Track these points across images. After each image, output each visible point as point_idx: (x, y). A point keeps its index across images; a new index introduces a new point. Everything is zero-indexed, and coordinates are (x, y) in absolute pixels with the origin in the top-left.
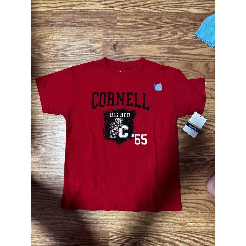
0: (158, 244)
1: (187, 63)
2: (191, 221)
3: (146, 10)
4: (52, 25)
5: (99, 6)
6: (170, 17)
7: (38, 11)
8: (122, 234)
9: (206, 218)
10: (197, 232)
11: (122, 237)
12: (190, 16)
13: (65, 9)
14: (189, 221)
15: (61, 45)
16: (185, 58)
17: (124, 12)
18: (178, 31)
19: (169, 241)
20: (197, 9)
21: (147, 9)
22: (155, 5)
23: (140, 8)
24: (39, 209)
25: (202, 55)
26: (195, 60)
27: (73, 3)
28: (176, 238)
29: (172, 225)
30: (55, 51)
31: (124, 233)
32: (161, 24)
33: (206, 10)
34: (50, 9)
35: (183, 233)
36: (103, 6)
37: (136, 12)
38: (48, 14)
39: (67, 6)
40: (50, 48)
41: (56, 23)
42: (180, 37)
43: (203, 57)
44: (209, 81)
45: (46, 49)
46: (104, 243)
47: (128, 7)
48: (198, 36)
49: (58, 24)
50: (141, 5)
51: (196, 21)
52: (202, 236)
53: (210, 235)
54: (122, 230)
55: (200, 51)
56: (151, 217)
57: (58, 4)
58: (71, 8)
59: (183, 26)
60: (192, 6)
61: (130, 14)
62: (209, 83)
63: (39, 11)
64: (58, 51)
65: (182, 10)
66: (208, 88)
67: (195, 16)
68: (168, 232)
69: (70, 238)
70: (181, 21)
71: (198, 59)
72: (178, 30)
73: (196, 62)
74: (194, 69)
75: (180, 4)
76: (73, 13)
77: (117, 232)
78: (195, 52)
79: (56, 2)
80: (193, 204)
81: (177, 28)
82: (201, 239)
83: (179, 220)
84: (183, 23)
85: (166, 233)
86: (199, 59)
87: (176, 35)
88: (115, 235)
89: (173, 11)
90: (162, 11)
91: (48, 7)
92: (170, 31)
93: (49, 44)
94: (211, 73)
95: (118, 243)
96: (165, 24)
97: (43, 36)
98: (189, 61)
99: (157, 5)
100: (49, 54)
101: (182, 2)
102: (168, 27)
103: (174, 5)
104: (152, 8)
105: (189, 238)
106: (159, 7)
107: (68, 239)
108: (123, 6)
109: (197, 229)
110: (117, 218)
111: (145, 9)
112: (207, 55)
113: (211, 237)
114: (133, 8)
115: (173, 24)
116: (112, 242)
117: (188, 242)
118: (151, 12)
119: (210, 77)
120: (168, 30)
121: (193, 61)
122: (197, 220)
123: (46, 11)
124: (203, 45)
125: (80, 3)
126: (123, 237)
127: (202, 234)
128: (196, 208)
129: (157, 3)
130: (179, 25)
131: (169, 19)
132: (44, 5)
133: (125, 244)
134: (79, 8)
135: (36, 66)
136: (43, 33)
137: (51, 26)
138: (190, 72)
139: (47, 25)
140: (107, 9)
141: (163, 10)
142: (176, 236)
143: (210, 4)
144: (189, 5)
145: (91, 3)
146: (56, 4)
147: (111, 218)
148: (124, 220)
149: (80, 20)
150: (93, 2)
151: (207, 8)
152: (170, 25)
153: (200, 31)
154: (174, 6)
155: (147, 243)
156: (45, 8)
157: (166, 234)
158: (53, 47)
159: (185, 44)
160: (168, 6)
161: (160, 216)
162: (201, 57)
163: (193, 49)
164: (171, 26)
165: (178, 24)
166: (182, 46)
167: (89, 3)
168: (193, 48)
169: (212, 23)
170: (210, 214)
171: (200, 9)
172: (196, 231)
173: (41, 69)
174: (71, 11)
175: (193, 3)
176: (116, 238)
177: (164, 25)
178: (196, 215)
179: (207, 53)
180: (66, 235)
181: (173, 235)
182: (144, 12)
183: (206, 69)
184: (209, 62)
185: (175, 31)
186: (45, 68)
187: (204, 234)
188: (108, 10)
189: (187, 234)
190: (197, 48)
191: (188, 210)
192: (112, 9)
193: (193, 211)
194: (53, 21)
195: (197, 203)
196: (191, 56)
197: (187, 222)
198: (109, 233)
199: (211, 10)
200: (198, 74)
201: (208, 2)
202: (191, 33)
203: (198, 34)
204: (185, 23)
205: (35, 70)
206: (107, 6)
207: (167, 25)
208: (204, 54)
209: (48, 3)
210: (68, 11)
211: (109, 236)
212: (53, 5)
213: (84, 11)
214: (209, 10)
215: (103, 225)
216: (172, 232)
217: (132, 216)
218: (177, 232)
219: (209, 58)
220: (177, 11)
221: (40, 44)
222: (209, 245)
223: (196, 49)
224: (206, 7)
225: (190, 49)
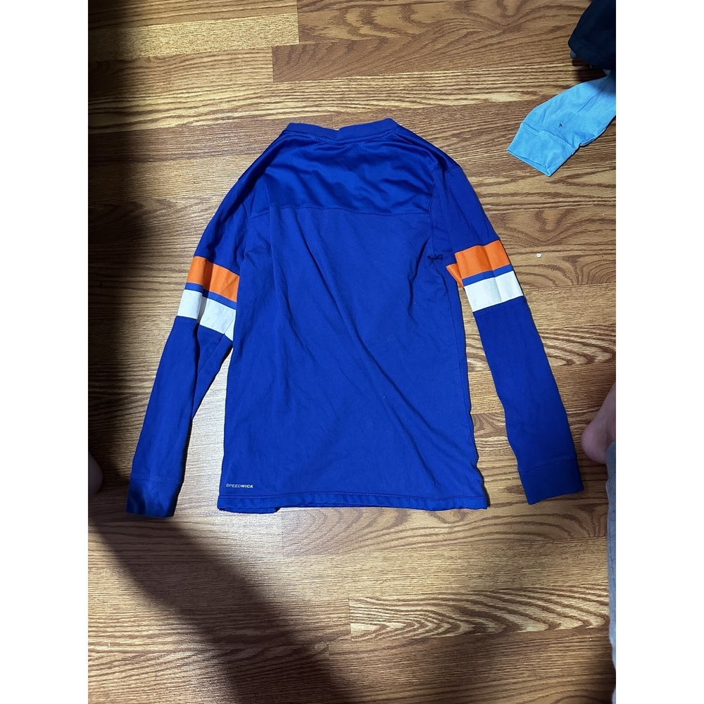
0: (462, 621)
1: (493, 214)
2: (531, 563)
3: (395, 106)
4: (192, 156)
5: (292, 104)
6: (450, 115)
7: (159, 127)
8: (380, 602)
9: (564, 556)
10: (546, 589)
11: (380, 610)
12: (493, 110)
13: (217, 119)
14: (526, 563)
15: (214, 197)
16: (488, 204)
17: (348, 113)
18: (468, 146)
19: (484, 612)
20: (508, 94)
21: (397, 104)
22: (415, 92)
23: (382, 103)
24: (193, 560)
25: (528, 194)
26: (513, 207)
27: (234, 103)
28: (501, 604)
29: (488, 575)
30: (202, 211)
31: (384, 600)
32: (430, 133)
33: (528, 93)
34: (185, 121)
35: (514, 592)
36: (299, 104)
37: (372, 112)
38: (182, 132)
39: (222, 111)
40: (191, 206)
41: (200, 151)
42: (474, 159)
43: (530, 199)
44: (547, 251)
45: (182, 208)
46: (340, 625)
47: (356, 102)
48: (514, 153)
49: (206, 153)
50: (383, 96)
51: (508, 120)
52: (559, 595)
53: (577, 592)
54: (377, 594)
55: (522, 186)
56: (440, 561)
57: (202, 108)
58: (230, 114)
59: (480, 133)
60: (496, 88)
61: (362, 118)
62: (546, 254)
63: (162, 127)
64: (209, 212)
65: (475, 99)
66: (545, 266)
67: (504, 110)
68: (482, 591)
69: (266, 619)
70: (474, 124)
71: (518, 204)
72: (468, 143)
73: (516, 211)
74: (511, 226)
75: (469, 85)
76: (237, 126)
77: (368, 600)
78: (511, 188)
79: (197, 105)
80: (532, 527)
81: (466, 140)
82: (556, 603)
83: (504, 564)
84: (479, 128)
85: (477, 595)
86: (521, 204)
87: (467, 155)
88: (362, 606)
89: (456, 103)
90: (430, 104)
91: (179, 117)
92: (452, 147)
93: (189, 198)
94: (549, 231)
95: (371, 624)
96: (440, 133)
97: (174, 180)
98: (499, 210)
99: (418, 92)
100: (191, 220)
101: (474, 81)
102: (446, 138)
103: (456, 89)
104: (407, 99)
105: (530, 602)
106: (423, 96)
107: (260, 622)
108: (344, 102)
109: (545, 581)
110: (364, 568)
111: (393, 103)
112: (538, 193)
113: (579, 598)
114: (367, 103)
115: (458, 132)
116: (358, 623)
117: (527, 612)
118: (405, 109)
119: (549, 240)
120: (448, 146)
121: (507, 210)
122: (544, 561)
123: (177, 126)
124: (528, 172)
125: (248, 102)
126: (383, 609)
127: (557, 593)
128: (539, 535)
129: (418, 88)
130: (470, 133)
131: (447, 121)
132: (171, 113)
133: (388, 624)
134: (247, 113)
135: (163, 247)
136: (173, 174)
137: (189, 158)
138: (504, 234)
139: (181, 157)
140: (308, 112)
141: (432, 102)
142: (500, 599)
143: (536, 80)
144: (489, 86)
145: (273, 100)
146: (196, 109)
147: (352, 569)
148: (382, 571)
149: (252, 140)
150: (277, 98)
151: (529, 90)
152: (450, 133)
153: (518, 142)
154: (458, 91)
155: (436, 619)
156: (173, 119)
157: (478, 597)
158: (197, 204)
159: (488, 173)
160: (443, 92)
161: (459, 558)
162: (526, 198)
163: (506, 182)
164: (454, 135)
165: (469, 129)
166: (481, 179)
167: (268, 100)
168: (507, 179)
169: (543, 121)
170: (573, 545)
171: (515, 92)
172: (544, 587)
173: (174, 254)
174: (230, 121)
175: (499, 81)
176: (366, 612)
177: (437, 136)
178: (541, 550)
179: (537, 188)
180: (256, 613)
181: (494, 597)
182: (391, 111)
183: (538, 225)
184: (542, 208)
185: (463, 147)
186: (185, 251)
187: (563, 591)
188: (311, 112)
189: (524, 593)
190: (514, 180)
191: (523, 540)
192: (319, 109)
193: (534, 541)
194: (194, 148)
195: (541, 524)
196: (502, 199)
197: (523, 568)
198: (351, 604)
199: (541, 94)
200: (520, 236)
201: (532, 75)
202: (498, 147)
203: (514, 147)
204: (484, 127)
205: (162, 256)
206: (308, 104)
207: (443, 135)
208: (531, 192)
209: (180, 108)
210: (224, 121)
211: (350, 610)
212: (192, 112)
213: (260, 118)
214: (534, 93)
215: (336, 586)
216: (490, 592)
217: (399, 562)
218: (501, 591)
219: (542, 200)
220: (464, 102)
221: (168, 199)
222: (577, 615)
223: (512, 181)
224: (528, 87)
225: (500, 183)
